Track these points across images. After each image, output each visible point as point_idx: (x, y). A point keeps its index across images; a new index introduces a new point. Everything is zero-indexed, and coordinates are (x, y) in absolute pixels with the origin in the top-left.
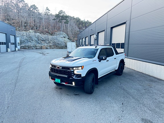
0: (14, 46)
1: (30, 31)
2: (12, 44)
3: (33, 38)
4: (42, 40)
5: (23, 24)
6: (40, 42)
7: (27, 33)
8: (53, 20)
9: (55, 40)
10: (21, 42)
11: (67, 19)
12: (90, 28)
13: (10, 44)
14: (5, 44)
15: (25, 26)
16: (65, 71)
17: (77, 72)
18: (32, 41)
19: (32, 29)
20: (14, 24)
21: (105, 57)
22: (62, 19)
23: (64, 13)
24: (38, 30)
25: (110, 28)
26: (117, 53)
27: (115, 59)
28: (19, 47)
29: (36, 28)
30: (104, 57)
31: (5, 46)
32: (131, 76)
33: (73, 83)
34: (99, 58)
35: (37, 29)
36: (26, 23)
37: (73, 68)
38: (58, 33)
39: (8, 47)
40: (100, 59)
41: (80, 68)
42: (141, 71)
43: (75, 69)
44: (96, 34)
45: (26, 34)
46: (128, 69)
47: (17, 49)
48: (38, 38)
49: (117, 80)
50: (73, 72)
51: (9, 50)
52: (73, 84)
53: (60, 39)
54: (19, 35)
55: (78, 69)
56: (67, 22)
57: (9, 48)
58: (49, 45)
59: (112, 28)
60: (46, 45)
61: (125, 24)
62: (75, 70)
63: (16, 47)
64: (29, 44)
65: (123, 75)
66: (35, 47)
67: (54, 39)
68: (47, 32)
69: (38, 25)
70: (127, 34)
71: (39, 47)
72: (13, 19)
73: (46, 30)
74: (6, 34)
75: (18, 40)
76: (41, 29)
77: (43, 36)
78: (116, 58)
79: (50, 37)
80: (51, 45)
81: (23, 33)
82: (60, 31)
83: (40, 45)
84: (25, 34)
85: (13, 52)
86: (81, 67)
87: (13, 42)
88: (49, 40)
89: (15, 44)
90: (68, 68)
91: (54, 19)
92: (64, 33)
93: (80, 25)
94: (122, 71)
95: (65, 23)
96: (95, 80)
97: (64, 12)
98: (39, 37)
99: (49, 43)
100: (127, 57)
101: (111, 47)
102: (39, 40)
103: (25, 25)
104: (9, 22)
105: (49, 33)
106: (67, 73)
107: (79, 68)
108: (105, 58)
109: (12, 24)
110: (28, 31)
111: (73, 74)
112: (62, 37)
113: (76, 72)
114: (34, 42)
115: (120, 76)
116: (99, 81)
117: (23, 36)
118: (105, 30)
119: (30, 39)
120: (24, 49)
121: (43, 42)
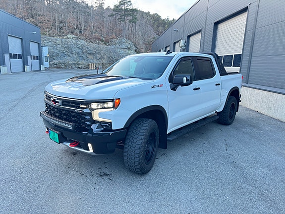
0: (37, 61)
1: (69, 36)
2: (34, 58)
3: (73, 49)
4: (89, 54)
5: (57, 25)
6: (85, 57)
7: (63, 40)
8: (109, 16)
9: (111, 54)
10: (53, 56)
11: (135, 13)
12: (174, 28)
13: (29, 58)
14: (20, 57)
15: (61, 28)
16: (69, 111)
17: (100, 115)
18: (71, 55)
19: (72, 33)
20: (42, 24)
21: (189, 78)
22: (125, 15)
23: (129, 4)
24: (83, 35)
25: (213, 24)
26: (223, 73)
27: (216, 85)
28: (47, 64)
29: (78, 31)
30: (185, 79)
31: (20, 61)
32: (254, 127)
33: (90, 145)
34: (171, 80)
35: (80, 32)
36: (62, 22)
37: (88, 103)
38: (117, 40)
39: (25, 63)
40: (175, 83)
41: (111, 104)
42: (278, 117)
43: (94, 106)
44: (184, 38)
45: (62, 42)
46: (248, 112)
47: (43, 67)
48: (82, 49)
49: (220, 136)
50: (90, 114)
51: (27, 68)
52: (88, 150)
53: (121, 52)
54: (50, 43)
55: (105, 108)
56: (134, 21)
57: (27, 65)
58: (101, 61)
59: (217, 24)
60: (95, 61)
61: (247, 13)
62: (94, 110)
63: (41, 63)
64: (67, 60)
65: (234, 123)
66: (77, 66)
67: (110, 52)
68: (98, 39)
69: (83, 25)
70: (250, 33)
71: (83, 66)
72: (39, 15)
73: (97, 34)
74: (21, 39)
75: (45, 52)
76: (87, 33)
77: (91, 46)
78: (219, 84)
79: (103, 47)
80: (104, 62)
81: (57, 40)
82: (122, 36)
83: (85, 62)
84: (59, 42)
85: (35, 73)
86: (112, 101)
87: (37, 54)
88: (102, 54)
89: (39, 58)
90: (77, 104)
91: (112, 15)
92: (128, 41)
93: (160, 28)
94: (232, 116)
95: (130, 21)
96: (158, 138)
97: (130, 2)
98: (83, 47)
99: (102, 58)
100: (247, 85)
101: (211, 56)
102: (83, 53)
103: (61, 25)
104: (33, 20)
105: (102, 41)
106: (74, 116)
107: (106, 105)
108: (187, 80)
109: (39, 25)
110: (65, 37)
111: (88, 120)
112: (124, 49)
113: (96, 116)
114: (74, 55)
115: (227, 127)
116: (169, 141)
117: (56, 44)
118: (203, 30)
119: (68, 50)
120: (58, 68)
121: (90, 57)
